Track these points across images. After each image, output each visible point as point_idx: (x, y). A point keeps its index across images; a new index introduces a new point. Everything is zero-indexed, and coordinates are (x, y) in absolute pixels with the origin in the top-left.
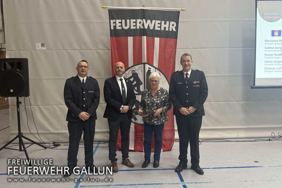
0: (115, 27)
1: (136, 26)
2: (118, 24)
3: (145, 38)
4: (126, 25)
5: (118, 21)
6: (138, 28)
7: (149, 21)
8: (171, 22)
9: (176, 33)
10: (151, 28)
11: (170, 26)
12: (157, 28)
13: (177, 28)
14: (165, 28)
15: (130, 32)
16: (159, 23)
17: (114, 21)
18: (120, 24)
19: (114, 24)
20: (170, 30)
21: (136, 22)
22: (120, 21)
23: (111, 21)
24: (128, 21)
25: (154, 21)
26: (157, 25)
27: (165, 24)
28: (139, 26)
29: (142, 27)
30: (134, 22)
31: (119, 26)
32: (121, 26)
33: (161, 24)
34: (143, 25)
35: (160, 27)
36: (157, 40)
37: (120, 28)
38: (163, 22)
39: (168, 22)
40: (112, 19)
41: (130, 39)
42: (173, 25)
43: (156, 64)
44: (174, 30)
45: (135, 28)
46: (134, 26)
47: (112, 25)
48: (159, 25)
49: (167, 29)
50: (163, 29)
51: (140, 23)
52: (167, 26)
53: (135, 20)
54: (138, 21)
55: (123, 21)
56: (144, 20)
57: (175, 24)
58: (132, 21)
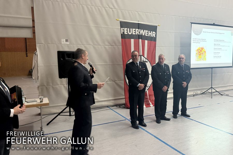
0: (124, 32)
1: (135, 33)
2: (125, 31)
3: (140, 40)
4: (130, 32)
5: (125, 29)
6: (137, 34)
7: (142, 30)
8: (153, 32)
9: (155, 38)
10: (143, 34)
11: (152, 34)
12: (146, 35)
13: (156, 35)
14: (150, 35)
15: (132, 36)
16: (147, 32)
17: (123, 29)
18: (127, 31)
19: (123, 31)
20: (153, 36)
21: (135, 31)
22: (127, 29)
23: (121, 28)
24: (131, 29)
25: (145, 31)
26: (146, 33)
27: (150, 32)
28: (137, 33)
29: (139, 34)
30: (134, 31)
31: (126, 32)
32: (127, 32)
33: (148, 32)
34: (140, 32)
35: (148, 34)
36: (146, 42)
37: (127, 33)
38: (149, 31)
39: (151, 32)
40: (122, 28)
41: (132, 41)
42: (154, 34)
43: (146, 56)
44: (155, 36)
45: (135, 34)
46: (134, 33)
47: (122, 31)
48: (147, 33)
49: (151, 36)
50: (149, 36)
51: (138, 31)
52: (151, 34)
53: (135, 29)
54: (137, 30)
55: (129, 29)
56: (140, 30)
57: (155, 33)
58: (134, 29)
